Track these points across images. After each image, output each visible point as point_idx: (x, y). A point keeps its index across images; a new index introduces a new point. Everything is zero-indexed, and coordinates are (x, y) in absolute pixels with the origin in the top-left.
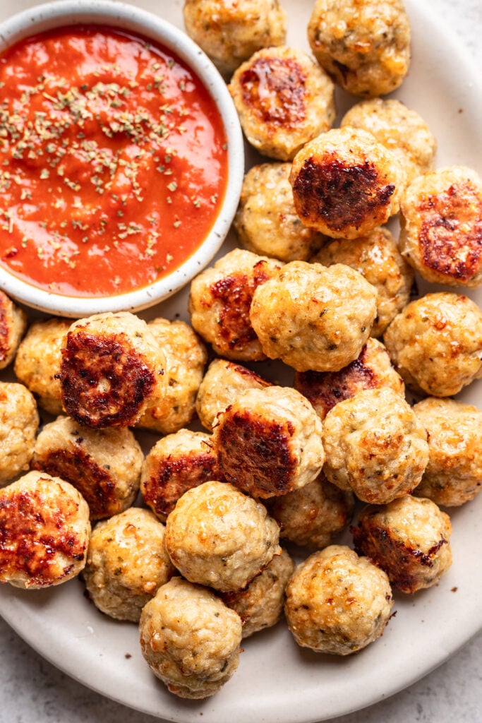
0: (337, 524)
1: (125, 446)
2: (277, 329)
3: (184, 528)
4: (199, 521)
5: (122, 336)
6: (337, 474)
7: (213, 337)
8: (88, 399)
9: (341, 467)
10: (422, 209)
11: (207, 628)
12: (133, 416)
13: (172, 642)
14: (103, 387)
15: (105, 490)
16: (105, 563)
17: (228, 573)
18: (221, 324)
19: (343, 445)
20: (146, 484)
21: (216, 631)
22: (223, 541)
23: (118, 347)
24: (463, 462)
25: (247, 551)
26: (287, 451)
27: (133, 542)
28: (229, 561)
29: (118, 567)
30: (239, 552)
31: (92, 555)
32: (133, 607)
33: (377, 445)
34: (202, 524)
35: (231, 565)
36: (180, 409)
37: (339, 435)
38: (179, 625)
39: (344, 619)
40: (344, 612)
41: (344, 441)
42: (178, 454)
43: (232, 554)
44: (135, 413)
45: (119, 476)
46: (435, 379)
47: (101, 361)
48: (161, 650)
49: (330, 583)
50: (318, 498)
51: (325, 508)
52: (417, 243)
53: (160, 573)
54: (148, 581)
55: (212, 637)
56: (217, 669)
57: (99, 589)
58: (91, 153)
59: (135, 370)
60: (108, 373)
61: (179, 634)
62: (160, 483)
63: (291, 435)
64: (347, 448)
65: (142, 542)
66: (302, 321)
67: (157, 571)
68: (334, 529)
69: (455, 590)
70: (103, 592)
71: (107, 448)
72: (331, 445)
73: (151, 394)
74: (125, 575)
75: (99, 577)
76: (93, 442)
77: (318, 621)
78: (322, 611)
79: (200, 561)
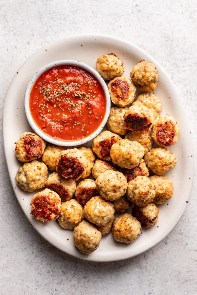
0: (128, 208)
1: (72, 183)
2: (118, 159)
5: (77, 158)
8: (65, 173)
10: (158, 127)
11: (93, 237)
12: (77, 178)
13: (83, 240)
14: (70, 170)
15: (66, 195)
16: (64, 215)
17: (103, 222)
18: (101, 152)
20: (77, 194)
21: (95, 238)
23: (75, 161)
24: (164, 195)
27: (73, 210)
29: (68, 217)
31: (61, 213)
33: (143, 194)
35: (104, 220)
36: (88, 173)
37: (132, 190)
38: (86, 236)
39: (129, 235)
40: (129, 233)
41: (134, 192)
45: (70, 192)
46: (157, 171)
47: (70, 164)
48: (80, 241)
49: (126, 225)
50: (124, 201)
51: (125, 204)
52: (156, 135)
54: (76, 221)
55: (94, 239)
56: (94, 247)
57: (62, 222)
58: (68, 101)
59: (79, 167)
60: (71, 167)
61: (85, 238)
62: (81, 194)
64: (134, 194)
65: (75, 210)
66: (125, 158)
67: (79, 218)
69: (158, 227)
70: (63, 222)
71: (68, 184)
73: (82, 173)
74: (70, 219)
75: (62, 218)
76: (64, 183)
77: (122, 235)
78: (123, 232)
79: (97, 217)
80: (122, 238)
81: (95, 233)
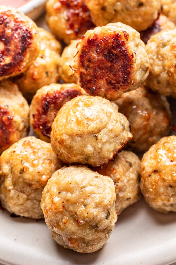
0: (164, 125)
1: (17, 94)
3: (65, 121)
4: (74, 113)
5: (9, 11)
6: (160, 79)
7: (64, 30)
9: (161, 72)
11: (91, 185)
12: (20, 63)
13: (68, 201)
16: (12, 170)
17: (100, 145)
18: (68, 20)
19: (159, 56)
20: (34, 116)
21: (98, 187)
22: (92, 120)
23: (6, 19)
25: (110, 127)
26: (126, 51)
27: (30, 150)
28: (99, 136)
29: (22, 168)
30: (105, 130)
31: (2, 167)
34: (77, 114)
35: (101, 139)
36: (49, 74)
37: (156, 51)
38: (71, 186)
41: (160, 55)
42: (53, 91)
43: (100, 131)
45: (15, 111)
48: (61, 209)
49: (169, 150)
50: (149, 107)
51: (154, 113)
53: (51, 169)
54: (43, 175)
55: (96, 191)
56: (103, 216)
57: (10, 191)
59: (19, 31)
60: (2, 37)
61: (72, 193)
62: (43, 112)
63: (127, 40)
64: (162, 58)
65: (36, 150)
67: (49, 168)
68: (163, 129)
70: (12, 192)
71: (5, 95)
72: (152, 59)
73: (31, 45)
74: (27, 172)
75: (9, 182)
77: (166, 178)
78: (167, 170)
79: (79, 138)
80: (169, 188)
81: (95, 177)
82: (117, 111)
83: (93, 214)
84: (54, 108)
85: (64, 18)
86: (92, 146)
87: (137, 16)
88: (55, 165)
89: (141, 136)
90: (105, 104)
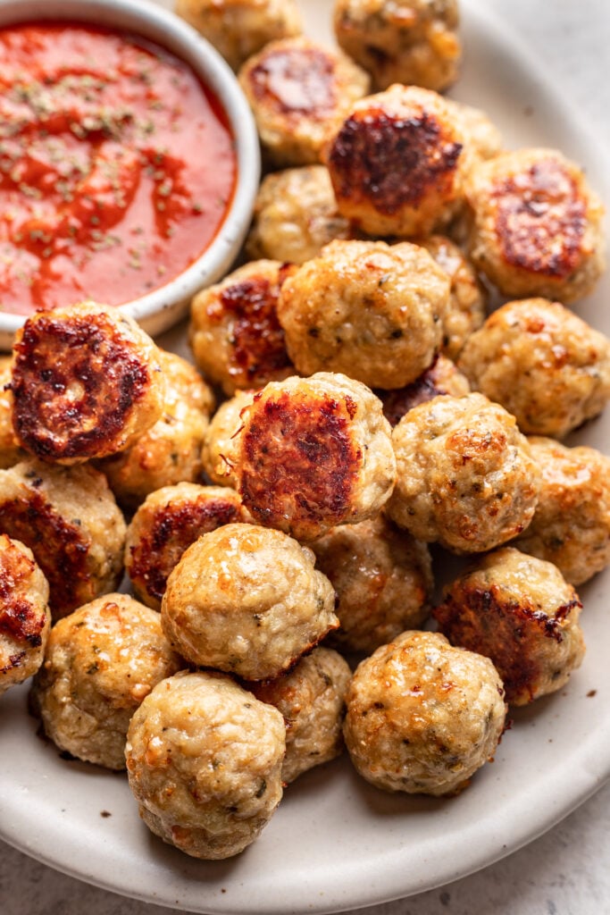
0: (414, 603)
1: (103, 498)
2: (318, 315)
3: (195, 575)
4: (218, 561)
5: (103, 316)
6: (415, 505)
7: (224, 364)
8: (51, 411)
9: (420, 492)
10: (497, 195)
11: (233, 722)
12: (116, 433)
13: (180, 749)
14: (74, 393)
15: (73, 558)
16: (71, 662)
17: (263, 638)
18: (235, 344)
19: (421, 457)
20: (133, 550)
21: (247, 727)
22: (255, 584)
23: (95, 332)
24: (588, 497)
25: (291, 602)
26: (347, 440)
27: (115, 624)
28: (264, 620)
29: (93, 661)
30: (280, 607)
31: (52, 653)
32: (114, 734)
33: (471, 444)
34: (224, 564)
35: (268, 626)
36: (180, 459)
37: (415, 445)
38: (191, 719)
39: (440, 714)
40: (438, 704)
41: (423, 453)
42: (180, 501)
43: (269, 609)
44: (119, 429)
45: (95, 536)
46: (534, 402)
47: (72, 354)
48: (163, 764)
49: (413, 665)
50: (385, 561)
51: (395, 575)
52: (493, 237)
53: (156, 672)
54: (137, 682)
55: (242, 736)
56: (250, 791)
57: (63, 705)
58: (57, 152)
59: (120, 362)
60: (82, 373)
61: (191, 734)
62: (153, 545)
63: (352, 417)
64: (427, 461)
65: (128, 627)
66: (354, 296)
67: (153, 669)
68: (409, 612)
69: (592, 694)
70: (68, 709)
71: (76, 497)
72: (404, 460)
73: (143, 398)
74: (104, 672)
75: (62, 686)
76: (58, 487)
77: (398, 723)
78: (404, 706)
79: (221, 619)
80: (403, 746)
81: (245, 705)
82: (311, 566)
83: (229, 783)
84: (180, 539)
85: (227, 340)
86: (246, 637)
87: (386, 359)
88: (166, 663)
89: (361, 622)
90: (286, 549)
